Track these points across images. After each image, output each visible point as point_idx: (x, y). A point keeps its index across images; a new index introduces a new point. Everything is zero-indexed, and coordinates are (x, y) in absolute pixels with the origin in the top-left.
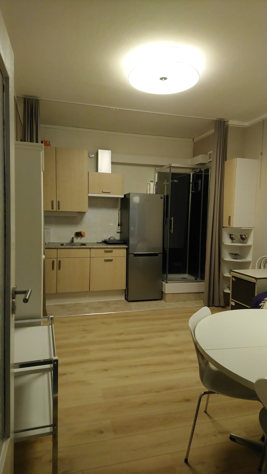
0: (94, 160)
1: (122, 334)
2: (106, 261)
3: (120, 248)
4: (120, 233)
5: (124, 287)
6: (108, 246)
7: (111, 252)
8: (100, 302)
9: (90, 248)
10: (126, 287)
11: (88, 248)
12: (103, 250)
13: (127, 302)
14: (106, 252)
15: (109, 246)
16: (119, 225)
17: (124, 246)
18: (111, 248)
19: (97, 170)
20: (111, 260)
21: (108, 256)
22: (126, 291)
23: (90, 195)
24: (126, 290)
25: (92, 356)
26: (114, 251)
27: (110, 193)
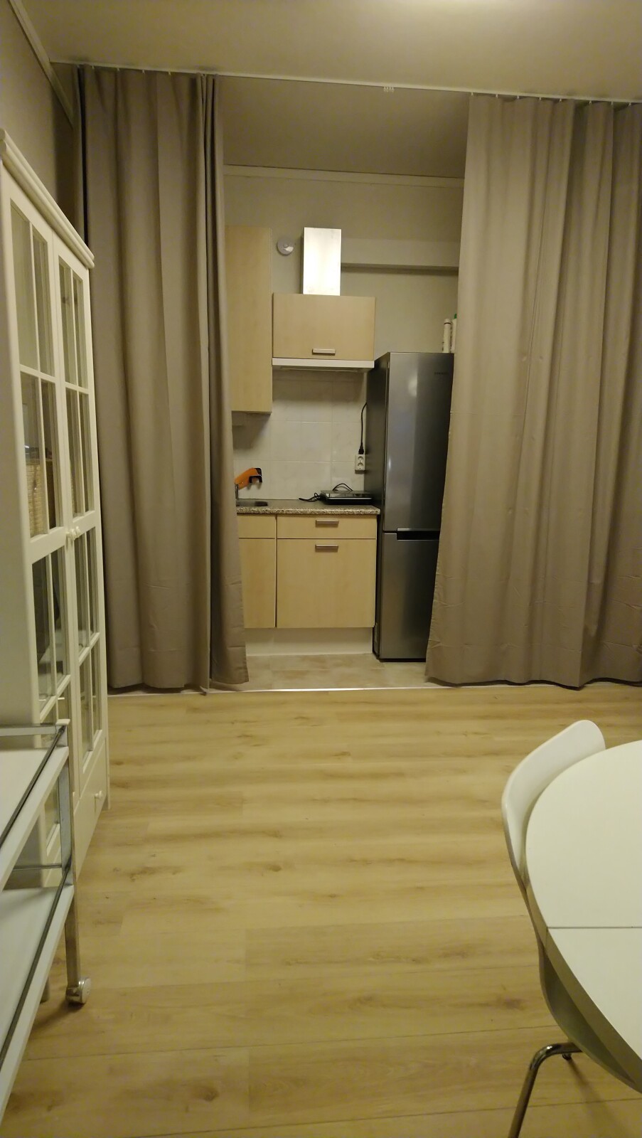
0: (291, 261)
1: (344, 754)
2: (319, 549)
3: (359, 515)
4: (365, 472)
5: (370, 622)
6: (325, 510)
7: (335, 525)
8: (304, 658)
9: (276, 515)
10: (376, 621)
11: (271, 514)
12: (312, 521)
13: (378, 661)
14: (318, 525)
15: (328, 510)
16: (361, 452)
17: (371, 510)
18: (332, 515)
19: (300, 289)
20: (334, 549)
21: (326, 536)
22: (376, 633)
23: (277, 362)
24: (376, 630)
25: (248, 817)
26: (343, 522)
27: (334, 354)
